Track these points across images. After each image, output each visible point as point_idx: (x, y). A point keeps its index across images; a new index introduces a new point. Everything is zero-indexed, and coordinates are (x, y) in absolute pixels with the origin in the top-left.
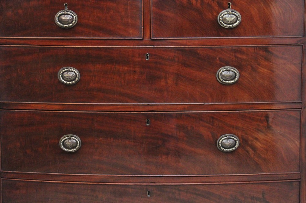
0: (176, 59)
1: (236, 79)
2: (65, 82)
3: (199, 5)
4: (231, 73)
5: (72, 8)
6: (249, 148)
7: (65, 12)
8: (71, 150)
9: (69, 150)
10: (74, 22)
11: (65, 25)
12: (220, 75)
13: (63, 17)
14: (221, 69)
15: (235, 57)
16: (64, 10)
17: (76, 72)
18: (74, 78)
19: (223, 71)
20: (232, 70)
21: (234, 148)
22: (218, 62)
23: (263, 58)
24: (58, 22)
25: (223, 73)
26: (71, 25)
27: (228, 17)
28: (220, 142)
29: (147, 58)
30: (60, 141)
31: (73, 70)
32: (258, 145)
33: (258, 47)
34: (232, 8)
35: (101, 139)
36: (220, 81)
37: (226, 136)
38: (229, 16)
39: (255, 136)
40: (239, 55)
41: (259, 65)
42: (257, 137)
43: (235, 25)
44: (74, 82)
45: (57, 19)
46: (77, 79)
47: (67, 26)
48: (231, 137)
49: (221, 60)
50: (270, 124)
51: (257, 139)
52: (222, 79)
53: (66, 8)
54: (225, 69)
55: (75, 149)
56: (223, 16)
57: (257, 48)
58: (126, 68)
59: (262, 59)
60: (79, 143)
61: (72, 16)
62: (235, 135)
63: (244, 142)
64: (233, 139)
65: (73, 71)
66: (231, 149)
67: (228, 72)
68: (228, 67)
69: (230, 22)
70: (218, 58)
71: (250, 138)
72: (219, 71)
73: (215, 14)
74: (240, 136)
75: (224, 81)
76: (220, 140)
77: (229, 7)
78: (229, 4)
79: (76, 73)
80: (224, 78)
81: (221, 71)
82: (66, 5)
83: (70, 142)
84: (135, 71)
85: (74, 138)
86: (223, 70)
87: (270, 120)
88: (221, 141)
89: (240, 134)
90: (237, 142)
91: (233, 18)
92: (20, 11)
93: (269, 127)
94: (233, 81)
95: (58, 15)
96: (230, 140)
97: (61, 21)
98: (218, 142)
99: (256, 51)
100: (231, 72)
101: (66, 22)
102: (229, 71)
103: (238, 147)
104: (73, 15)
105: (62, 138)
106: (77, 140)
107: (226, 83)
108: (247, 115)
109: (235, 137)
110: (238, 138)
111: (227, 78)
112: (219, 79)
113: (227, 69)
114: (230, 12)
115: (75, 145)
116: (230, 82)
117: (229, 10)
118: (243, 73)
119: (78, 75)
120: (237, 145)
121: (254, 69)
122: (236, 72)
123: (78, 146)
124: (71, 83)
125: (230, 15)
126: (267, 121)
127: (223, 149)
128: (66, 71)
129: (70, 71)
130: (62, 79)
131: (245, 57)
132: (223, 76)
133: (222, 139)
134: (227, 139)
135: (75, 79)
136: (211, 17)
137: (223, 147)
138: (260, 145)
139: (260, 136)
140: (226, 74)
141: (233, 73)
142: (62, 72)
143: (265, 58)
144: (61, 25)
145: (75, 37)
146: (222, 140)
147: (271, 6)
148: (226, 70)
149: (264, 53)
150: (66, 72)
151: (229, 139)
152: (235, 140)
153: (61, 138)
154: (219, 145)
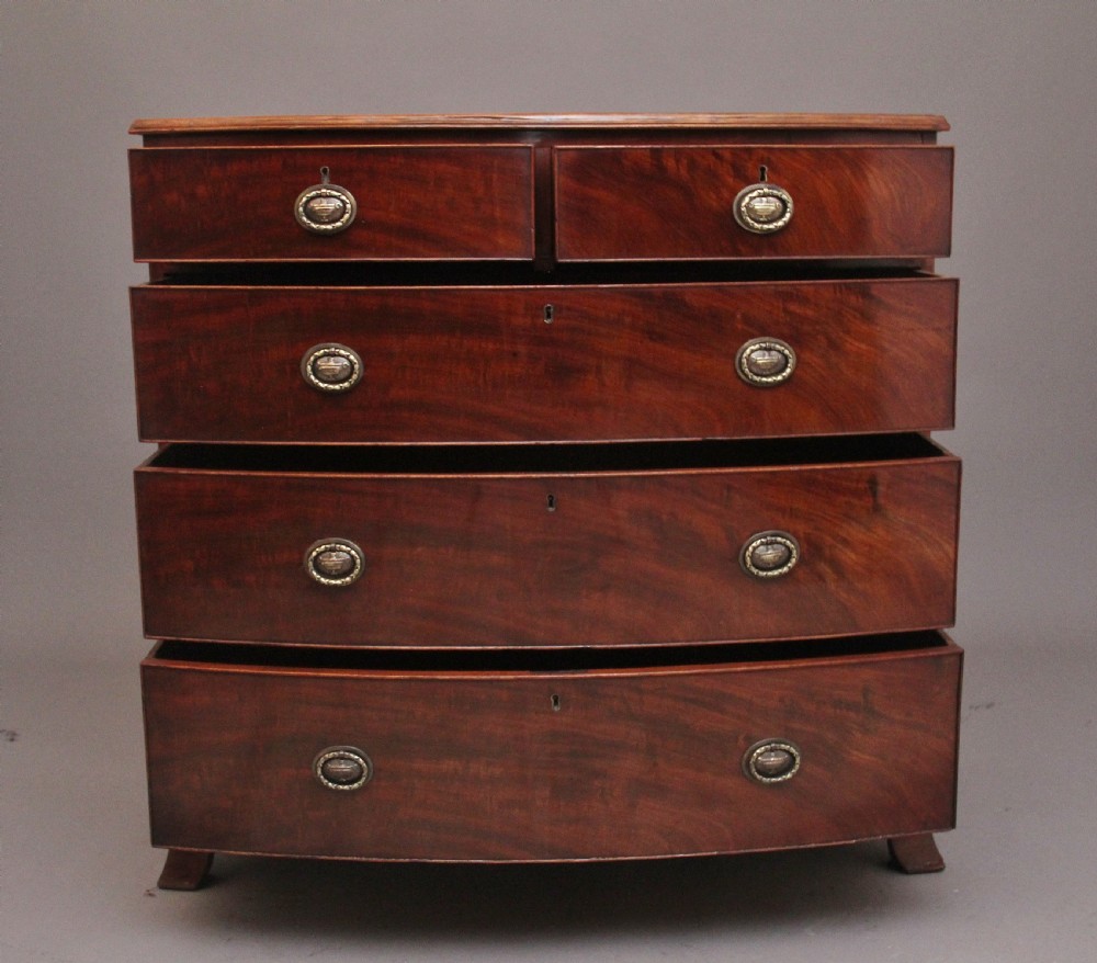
0: (628, 320)
1: (788, 370)
2: (321, 385)
3: (683, 172)
4: (775, 357)
5: (342, 179)
6: (824, 568)
7: (324, 191)
8: (339, 582)
9: (333, 582)
10: (347, 216)
11: (323, 227)
12: (744, 361)
13: (316, 205)
14: (746, 344)
15: (785, 310)
16: (318, 186)
17: (352, 357)
18: (346, 373)
19: (753, 351)
20: (778, 346)
21: (785, 569)
22: (740, 326)
23: (858, 316)
24: (305, 219)
25: (753, 356)
26: (339, 224)
27: (761, 205)
28: (747, 553)
29: (549, 316)
30: (306, 555)
31: (342, 352)
32: (849, 557)
33: (845, 284)
34: (770, 181)
35: (419, 549)
36: (743, 377)
37: (765, 537)
38: (761, 202)
39: (840, 533)
40: (793, 307)
41: (848, 332)
42: (844, 535)
43: (780, 223)
44: (346, 384)
45: (301, 209)
46: (355, 376)
47: (329, 227)
48: (779, 539)
49: (747, 320)
50: (881, 501)
51: (845, 542)
52: (751, 371)
53: (326, 180)
54: (757, 346)
55: (348, 579)
56: (748, 203)
57: (843, 287)
58: (491, 346)
59: (855, 317)
60: (358, 561)
61: (343, 201)
62: (788, 532)
63: (813, 551)
64: (784, 545)
65: (343, 356)
66: (776, 573)
67: (766, 353)
68: (767, 339)
69: (766, 216)
70: (739, 316)
71: (829, 539)
72: (740, 351)
73: (726, 195)
74: (802, 535)
75: (756, 378)
76: (747, 549)
77: (763, 179)
78: (763, 169)
79: (350, 361)
80: (755, 370)
81: (748, 351)
82: (325, 171)
83: (334, 560)
84: (515, 354)
85: (344, 547)
86: (753, 348)
87: (881, 489)
88: (751, 549)
89: (801, 528)
90: (795, 552)
91: (773, 208)
92: (201, 190)
93: (877, 509)
94: (779, 378)
95: (304, 199)
96: (775, 546)
97: (312, 215)
98: (742, 552)
99: (838, 294)
100: (773, 353)
101: (327, 217)
102: (769, 349)
103: (797, 565)
104: (343, 198)
105: (311, 548)
106: (353, 552)
107: (761, 382)
108: (820, 477)
109: (787, 539)
110: (795, 541)
111: (764, 370)
112: (743, 372)
113: (763, 345)
114: (766, 190)
115: (346, 568)
116: (770, 380)
117: (762, 185)
118: (806, 356)
119: (356, 366)
120: (794, 560)
121: (834, 345)
122: (787, 352)
123: (356, 571)
124: (337, 387)
125: (764, 199)
126: (874, 495)
127: (755, 571)
128: (325, 355)
129: (334, 355)
130: (313, 377)
131: (810, 313)
132: (752, 363)
133: (754, 544)
134: (767, 544)
135: (350, 376)
136: (715, 204)
137: (757, 568)
138: (853, 556)
139: (855, 532)
140: (761, 358)
141: (780, 356)
142: (312, 358)
143: (862, 314)
144: (313, 225)
145: (350, 257)
146: (755, 548)
147: (870, 176)
148: (761, 349)
149: (860, 300)
150: (325, 359)
151: (772, 543)
152: (788, 547)
153: (310, 550)
154: (745, 563)
